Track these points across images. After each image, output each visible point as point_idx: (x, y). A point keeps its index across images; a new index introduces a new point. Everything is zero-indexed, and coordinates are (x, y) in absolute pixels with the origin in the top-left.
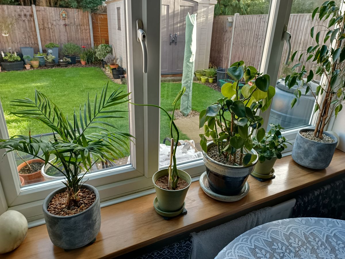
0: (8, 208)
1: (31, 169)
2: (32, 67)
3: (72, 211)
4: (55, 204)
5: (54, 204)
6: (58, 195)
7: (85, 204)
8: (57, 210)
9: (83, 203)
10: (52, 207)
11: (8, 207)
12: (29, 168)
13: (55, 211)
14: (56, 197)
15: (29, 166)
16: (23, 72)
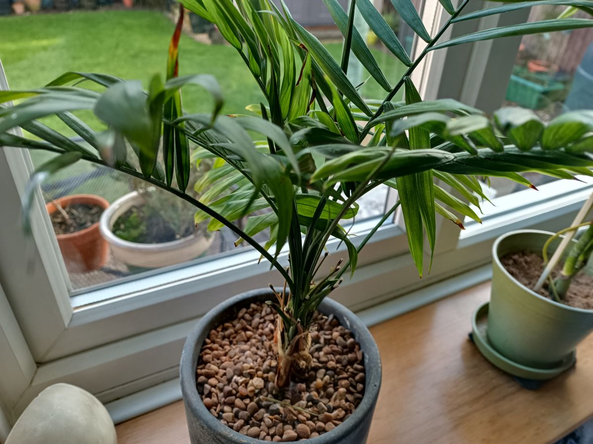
0: (38, 367)
1: (70, 222)
2: (27, 9)
3: (295, 406)
4: (222, 372)
5: (217, 373)
6: (218, 332)
7: (327, 369)
8: (238, 402)
9: (320, 368)
10: (215, 387)
11: (35, 365)
12: (63, 218)
13: (232, 405)
14: (214, 342)
15: (64, 213)
16: (9, 19)
